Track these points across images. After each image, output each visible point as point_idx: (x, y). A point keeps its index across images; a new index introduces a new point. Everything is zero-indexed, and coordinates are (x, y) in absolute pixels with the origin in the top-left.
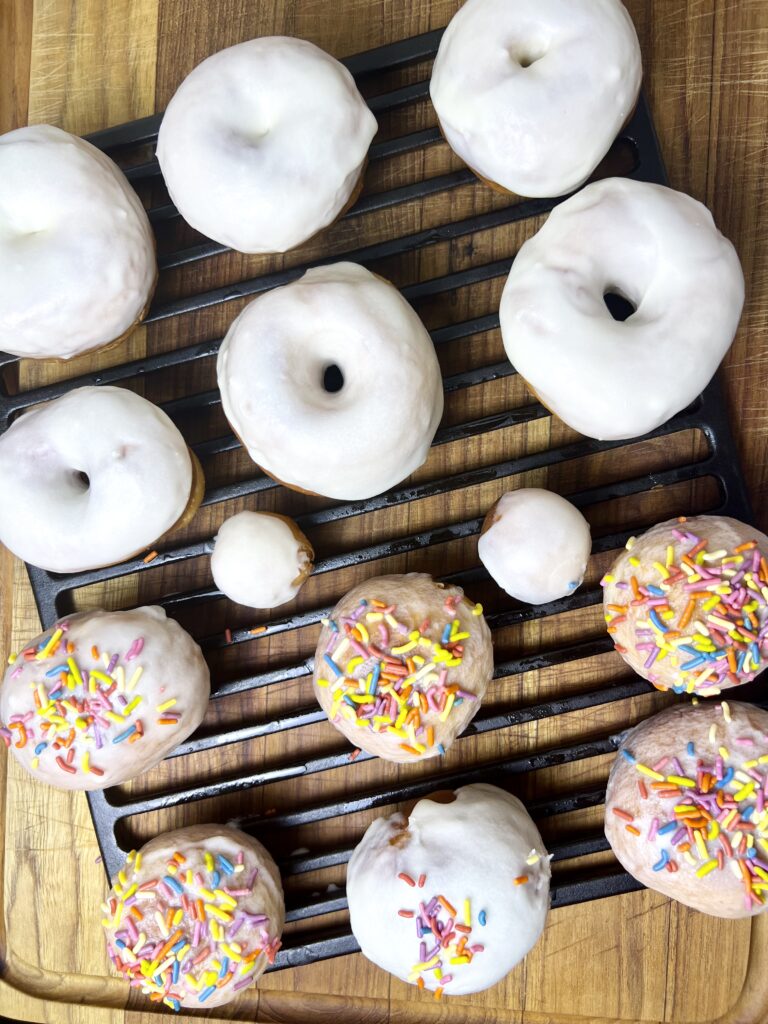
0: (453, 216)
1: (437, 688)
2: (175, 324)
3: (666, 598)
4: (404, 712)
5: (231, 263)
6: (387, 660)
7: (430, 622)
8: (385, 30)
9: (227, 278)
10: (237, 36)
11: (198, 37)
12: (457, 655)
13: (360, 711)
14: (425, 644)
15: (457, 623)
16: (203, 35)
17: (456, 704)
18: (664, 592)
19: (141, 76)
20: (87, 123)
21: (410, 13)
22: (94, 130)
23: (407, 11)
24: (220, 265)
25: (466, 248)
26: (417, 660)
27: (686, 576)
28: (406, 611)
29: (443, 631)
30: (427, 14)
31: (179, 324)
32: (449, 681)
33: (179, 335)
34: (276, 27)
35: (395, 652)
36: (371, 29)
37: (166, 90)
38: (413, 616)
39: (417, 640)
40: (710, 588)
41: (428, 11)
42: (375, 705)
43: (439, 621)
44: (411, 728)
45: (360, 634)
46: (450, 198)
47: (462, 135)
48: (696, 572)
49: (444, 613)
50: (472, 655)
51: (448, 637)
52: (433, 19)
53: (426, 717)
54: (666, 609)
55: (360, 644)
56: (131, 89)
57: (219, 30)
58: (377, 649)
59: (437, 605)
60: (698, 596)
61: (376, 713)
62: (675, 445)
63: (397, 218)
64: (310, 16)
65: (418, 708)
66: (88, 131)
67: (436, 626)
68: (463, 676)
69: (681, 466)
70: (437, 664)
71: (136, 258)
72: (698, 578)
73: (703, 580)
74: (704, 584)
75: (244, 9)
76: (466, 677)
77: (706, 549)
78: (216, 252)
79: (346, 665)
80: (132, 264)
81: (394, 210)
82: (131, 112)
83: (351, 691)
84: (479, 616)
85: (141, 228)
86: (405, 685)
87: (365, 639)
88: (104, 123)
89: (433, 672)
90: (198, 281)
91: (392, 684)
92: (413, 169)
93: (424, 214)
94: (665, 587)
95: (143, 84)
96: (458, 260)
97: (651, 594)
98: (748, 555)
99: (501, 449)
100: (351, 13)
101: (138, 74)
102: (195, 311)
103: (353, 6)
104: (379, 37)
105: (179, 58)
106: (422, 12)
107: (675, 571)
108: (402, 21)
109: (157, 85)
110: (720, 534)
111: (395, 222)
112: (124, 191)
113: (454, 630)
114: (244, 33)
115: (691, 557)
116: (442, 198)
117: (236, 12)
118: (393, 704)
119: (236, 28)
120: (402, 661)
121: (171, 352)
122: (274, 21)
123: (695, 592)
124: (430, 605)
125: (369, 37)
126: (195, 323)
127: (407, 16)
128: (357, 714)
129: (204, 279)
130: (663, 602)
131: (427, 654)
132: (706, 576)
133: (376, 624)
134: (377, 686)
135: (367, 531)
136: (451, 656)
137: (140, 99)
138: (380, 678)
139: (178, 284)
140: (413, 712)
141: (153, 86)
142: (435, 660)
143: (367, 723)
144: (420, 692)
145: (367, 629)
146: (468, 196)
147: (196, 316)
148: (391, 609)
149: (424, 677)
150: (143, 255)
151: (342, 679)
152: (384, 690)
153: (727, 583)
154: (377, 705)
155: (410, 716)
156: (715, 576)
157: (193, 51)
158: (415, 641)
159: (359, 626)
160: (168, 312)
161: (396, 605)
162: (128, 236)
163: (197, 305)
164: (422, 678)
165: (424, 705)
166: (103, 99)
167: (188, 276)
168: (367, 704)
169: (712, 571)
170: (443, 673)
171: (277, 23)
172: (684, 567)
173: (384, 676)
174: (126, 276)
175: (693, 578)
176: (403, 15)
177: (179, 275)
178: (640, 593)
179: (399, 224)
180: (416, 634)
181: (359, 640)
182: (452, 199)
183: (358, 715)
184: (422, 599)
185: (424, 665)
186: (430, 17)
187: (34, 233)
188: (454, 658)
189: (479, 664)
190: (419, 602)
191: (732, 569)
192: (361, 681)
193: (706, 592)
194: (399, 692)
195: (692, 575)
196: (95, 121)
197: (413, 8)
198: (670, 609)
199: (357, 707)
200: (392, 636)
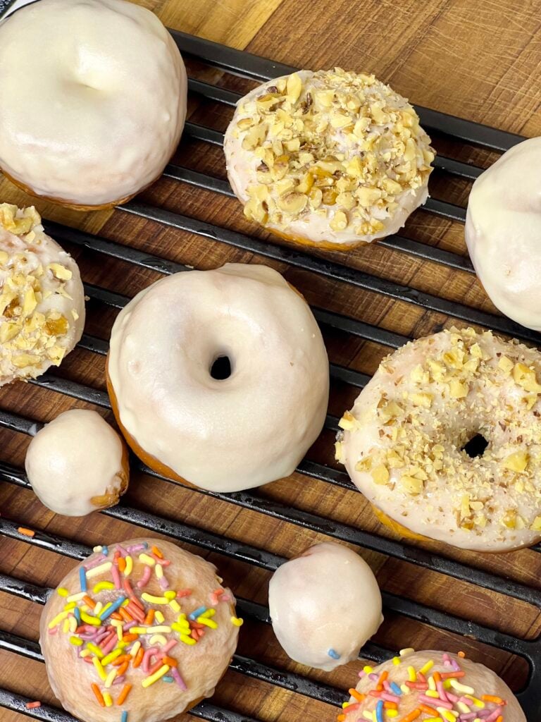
0: (441, 291)
1: (159, 651)
2: (140, 225)
3: (400, 698)
4: (117, 652)
5: (224, 207)
6: (133, 599)
7: (191, 594)
8: (482, 108)
9: (212, 217)
10: (356, 34)
11: (323, 14)
12: (194, 635)
13: (81, 628)
14: (175, 607)
15: (212, 612)
16: (328, 15)
17: (165, 679)
18: (401, 692)
19: (254, 13)
20: (182, 19)
21: (513, 109)
22: (184, 29)
23: (511, 105)
24: (214, 202)
25: (436, 324)
26: (158, 615)
27: (427, 689)
28: (176, 573)
29: (196, 608)
30: (526, 119)
31: (144, 228)
32: (173, 653)
33: (138, 236)
34: (393, 49)
35: (146, 597)
36: (471, 100)
37: (267, 37)
38: (180, 581)
39: (170, 600)
40: (440, 710)
41: (528, 116)
42: (97, 630)
43: (198, 600)
44: (114, 672)
45: (125, 565)
46: (449, 276)
47: (475, 231)
48: (437, 690)
49: (207, 598)
50: (206, 648)
51: (197, 616)
52: (528, 125)
53: (132, 672)
54: (394, 706)
55: (120, 573)
56: (239, 16)
57: (344, 20)
58: (132, 586)
59: (206, 588)
60: (425, 709)
61: (93, 640)
62: (514, 615)
63: (393, 262)
64: (428, 58)
65: (131, 657)
66: (179, 28)
67: (193, 601)
68: (187, 659)
69: (504, 633)
70: (173, 631)
71: (153, 155)
72: (435, 694)
73: (439, 699)
74: (438, 702)
75: (376, 17)
76: (189, 663)
77: (459, 679)
78: (218, 190)
79: (95, 585)
80: (147, 158)
81: (395, 253)
82: (225, 35)
83: (85, 608)
84: (234, 626)
85: (173, 135)
86: (132, 631)
87: (127, 572)
88: (197, 29)
89: (164, 634)
90: (185, 202)
91: (123, 623)
92: (433, 231)
93: (419, 273)
94: (405, 689)
95: (251, 20)
96: (423, 330)
97: (390, 690)
98: (491, 707)
99: (355, 516)
100: (462, 77)
101: (253, 10)
102: (166, 226)
103: (469, 73)
104: (473, 111)
105: (295, 19)
106: (523, 114)
107: (421, 679)
108: (502, 110)
109: (262, 29)
110: (481, 680)
111: (389, 264)
112: (179, 101)
113: (207, 614)
114: (363, 36)
115: (441, 677)
116: (442, 271)
117: (368, 15)
118: (112, 642)
119: (359, 27)
120: (145, 609)
121: (120, 245)
122: (395, 43)
123: (425, 705)
124: (199, 583)
125: (466, 105)
126: (159, 235)
127: (508, 109)
128: (77, 629)
129: (192, 204)
130: (396, 700)
131: (170, 618)
132: (443, 697)
133: (144, 565)
134: (109, 617)
135: (183, 512)
136: (188, 632)
137: (240, 30)
138: (116, 611)
139: (167, 195)
140: (126, 657)
141: (259, 27)
142: (174, 626)
143: (79, 643)
144: (142, 646)
145: (134, 565)
146: (466, 284)
147: (163, 230)
148: (164, 562)
149: (154, 635)
150: (160, 156)
151: (84, 594)
152: (114, 622)
153: (456, 714)
154: (99, 632)
155: (120, 659)
156: (450, 702)
157: (311, 21)
158: (167, 599)
159: (129, 560)
160: (143, 212)
161: (170, 564)
162: (159, 135)
163: (171, 222)
164: (152, 634)
165: (138, 659)
166: (209, 10)
167: (180, 193)
168: (91, 625)
169: (450, 696)
170: (173, 642)
171: (396, 45)
172: (431, 680)
173: (121, 611)
174: (135, 164)
175: (431, 692)
176: (505, 106)
177: (173, 187)
178: (383, 686)
179: (391, 268)
180: (172, 594)
181: (121, 569)
182: (449, 277)
183: (77, 631)
184: (196, 574)
185: (161, 625)
186: (527, 122)
187: (87, 86)
188: (190, 636)
189: (208, 663)
190: (192, 575)
191: (468, 706)
192: (99, 605)
193: (435, 710)
194: (125, 632)
195: (432, 690)
196: (190, 22)
197: (518, 107)
198: (397, 709)
199: (81, 623)
200: (150, 584)
